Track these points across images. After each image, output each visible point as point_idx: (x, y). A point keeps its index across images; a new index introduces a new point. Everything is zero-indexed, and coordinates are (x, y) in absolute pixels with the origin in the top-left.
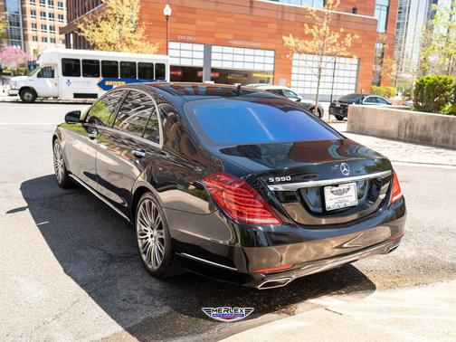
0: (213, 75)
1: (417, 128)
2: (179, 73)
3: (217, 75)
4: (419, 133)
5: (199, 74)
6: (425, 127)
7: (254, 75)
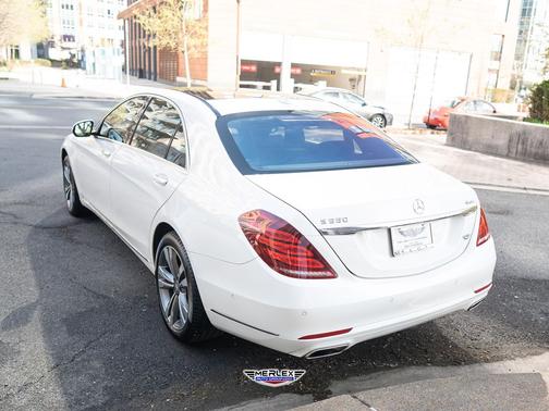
0: (294, 71)
1: (532, 143)
2: (254, 68)
3: (298, 71)
4: (533, 150)
5: (277, 70)
6: (541, 143)
7: (343, 71)
